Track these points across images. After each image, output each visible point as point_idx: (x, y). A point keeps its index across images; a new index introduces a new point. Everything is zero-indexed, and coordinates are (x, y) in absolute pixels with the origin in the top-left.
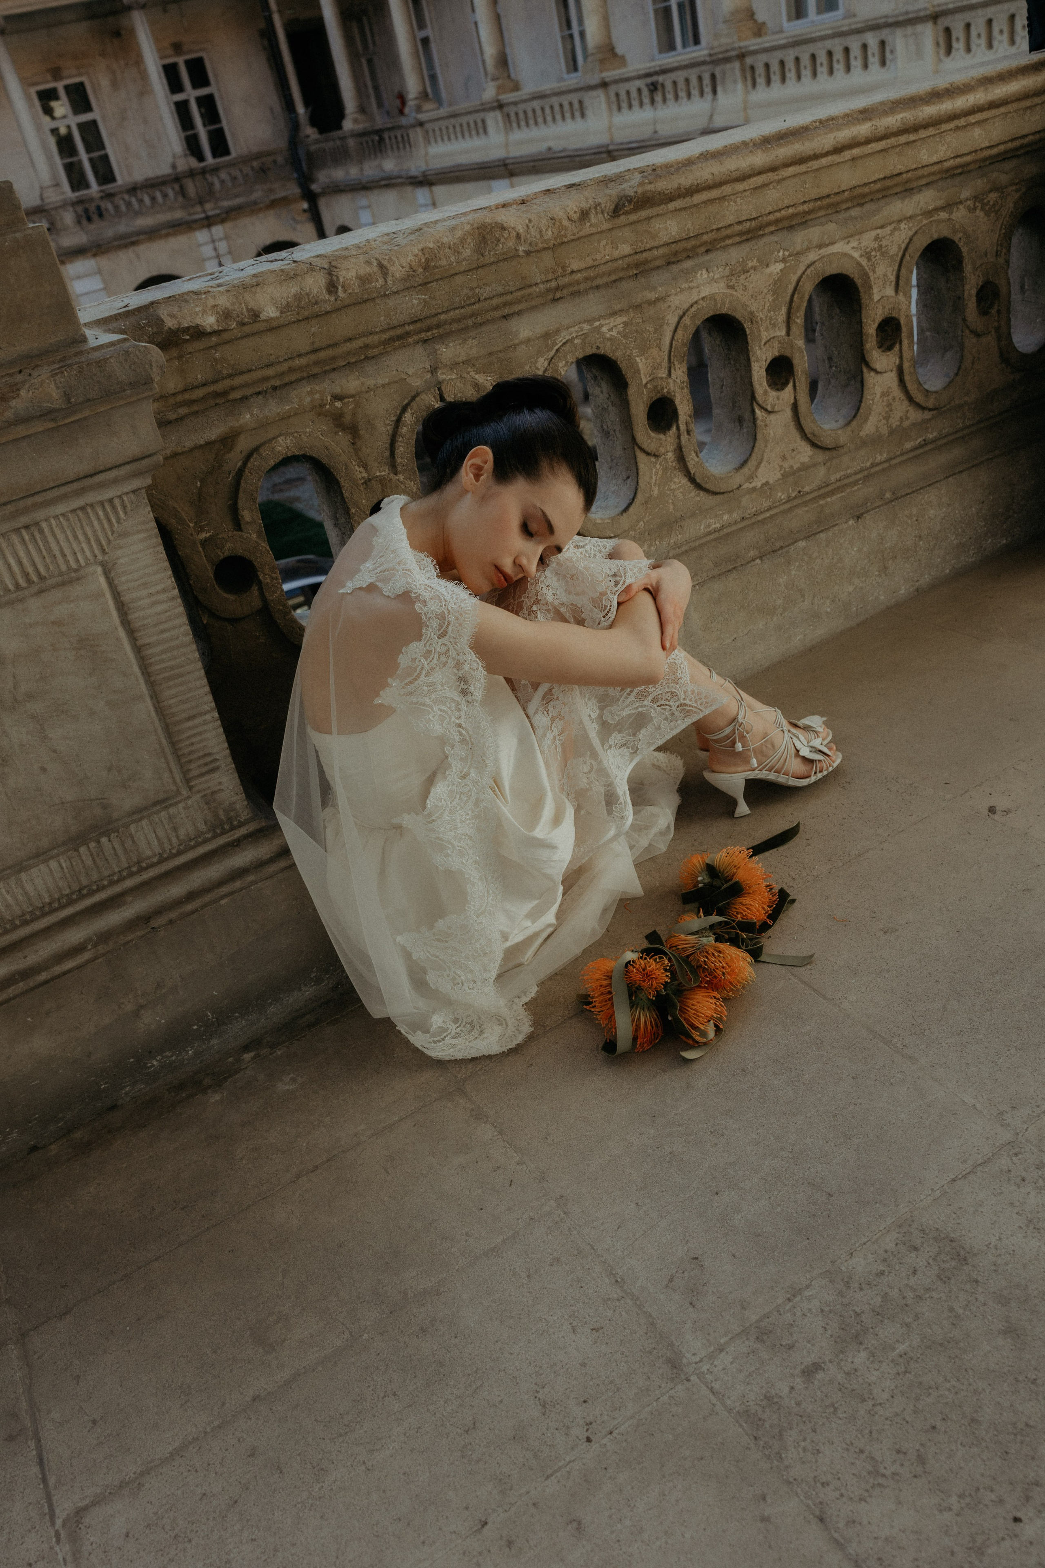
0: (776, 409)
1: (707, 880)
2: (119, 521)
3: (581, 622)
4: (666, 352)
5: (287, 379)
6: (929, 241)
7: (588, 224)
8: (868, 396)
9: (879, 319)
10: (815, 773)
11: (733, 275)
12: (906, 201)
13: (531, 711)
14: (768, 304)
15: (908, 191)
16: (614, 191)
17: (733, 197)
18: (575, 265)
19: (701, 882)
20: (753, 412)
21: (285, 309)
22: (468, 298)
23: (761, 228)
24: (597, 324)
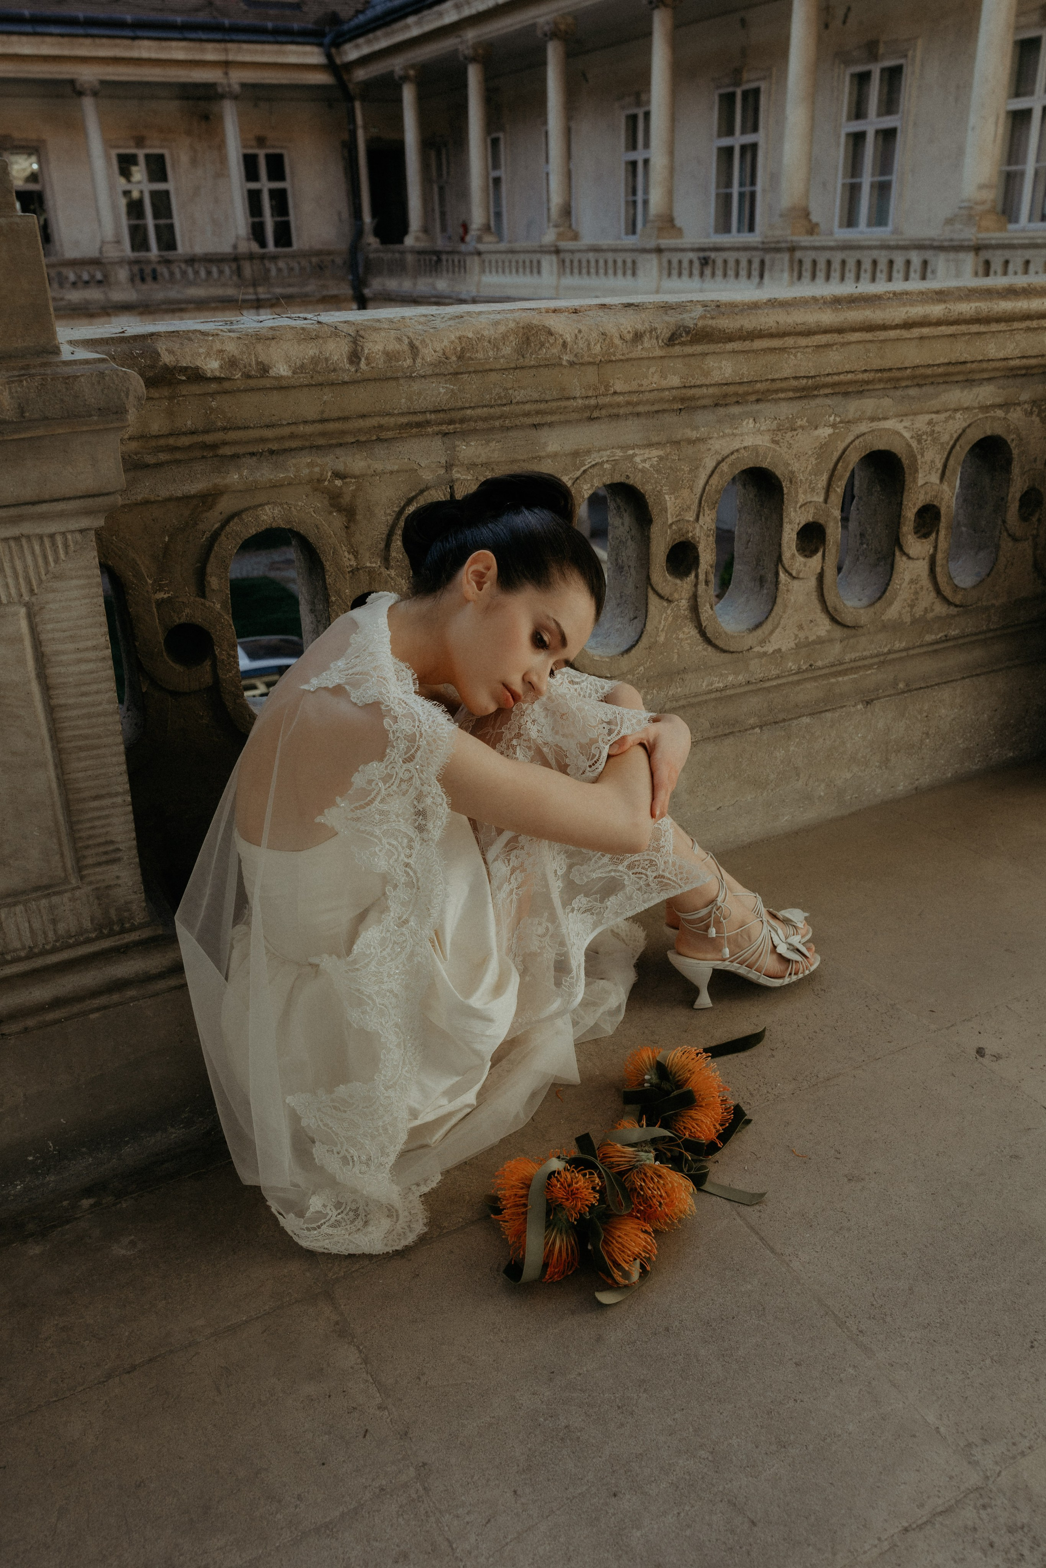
0: (801, 576)
1: (655, 1080)
2: (57, 560)
3: (563, 769)
4: (698, 496)
5: (288, 444)
6: (982, 436)
7: (640, 347)
8: (896, 579)
9: (920, 504)
10: (790, 974)
11: (779, 430)
12: (965, 392)
13: (490, 856)
14: (810, 467)
15: (969, 382)
16: (672, 319)
17: (793, 351)
18: (619, 386)
19: (648, 1081)
20: (777, 574)
21: (300, 369)
22: (500, 398)
23: (817, 387)
24: (631, 452)
